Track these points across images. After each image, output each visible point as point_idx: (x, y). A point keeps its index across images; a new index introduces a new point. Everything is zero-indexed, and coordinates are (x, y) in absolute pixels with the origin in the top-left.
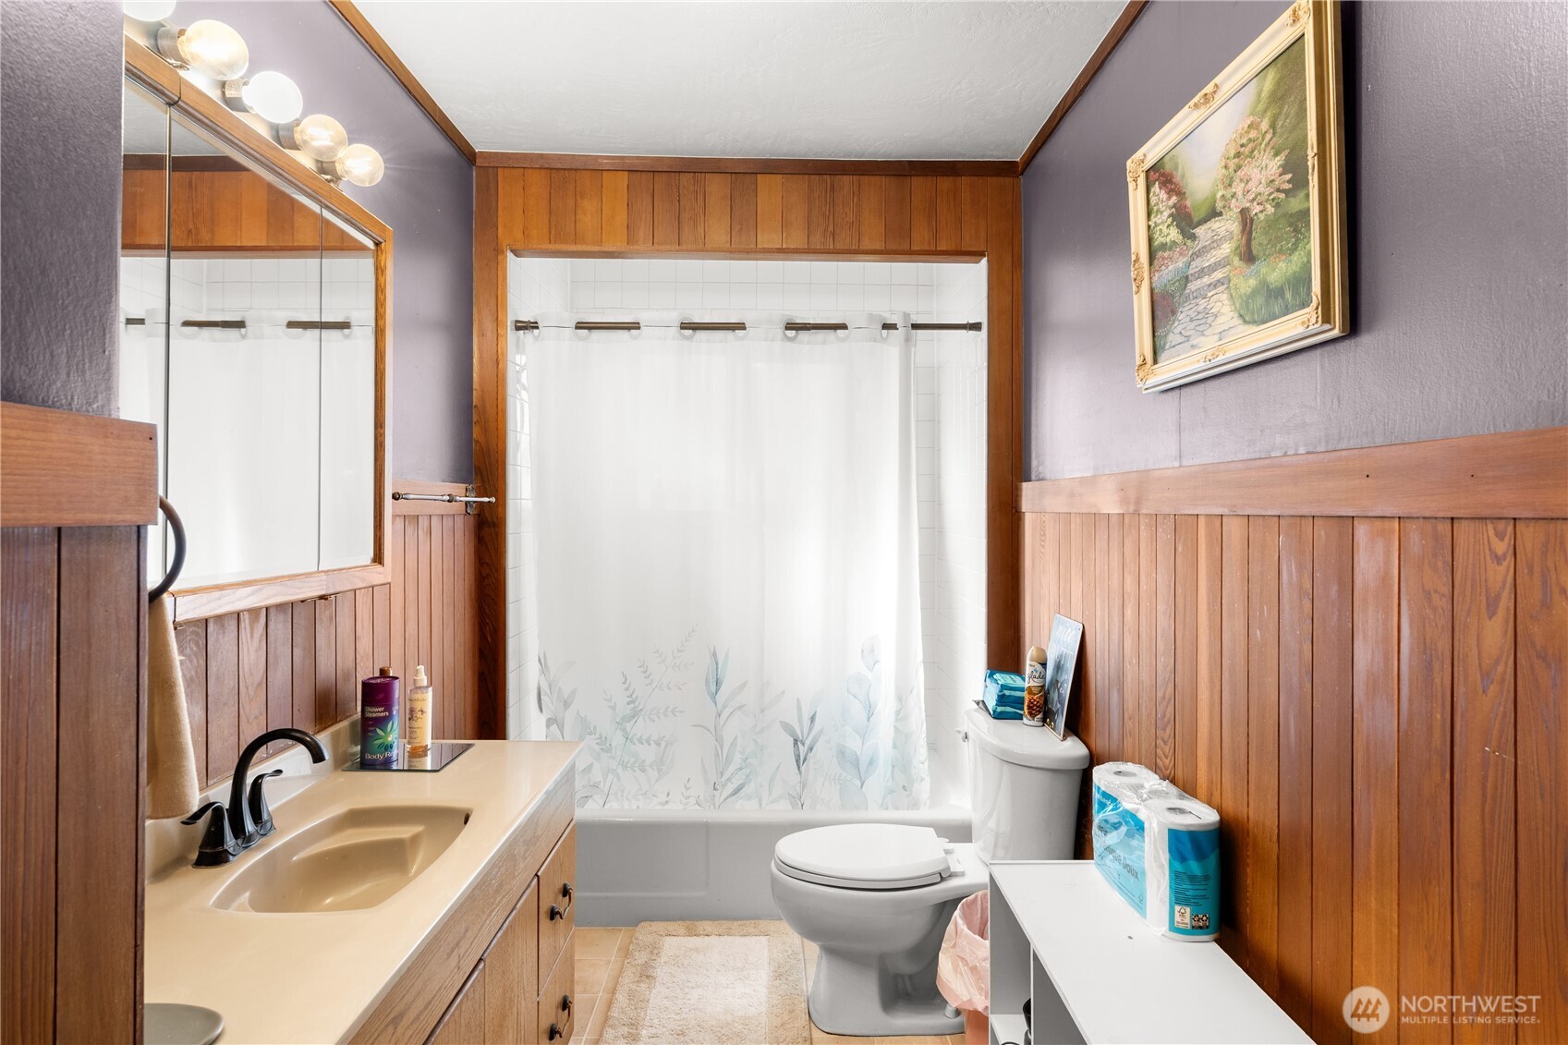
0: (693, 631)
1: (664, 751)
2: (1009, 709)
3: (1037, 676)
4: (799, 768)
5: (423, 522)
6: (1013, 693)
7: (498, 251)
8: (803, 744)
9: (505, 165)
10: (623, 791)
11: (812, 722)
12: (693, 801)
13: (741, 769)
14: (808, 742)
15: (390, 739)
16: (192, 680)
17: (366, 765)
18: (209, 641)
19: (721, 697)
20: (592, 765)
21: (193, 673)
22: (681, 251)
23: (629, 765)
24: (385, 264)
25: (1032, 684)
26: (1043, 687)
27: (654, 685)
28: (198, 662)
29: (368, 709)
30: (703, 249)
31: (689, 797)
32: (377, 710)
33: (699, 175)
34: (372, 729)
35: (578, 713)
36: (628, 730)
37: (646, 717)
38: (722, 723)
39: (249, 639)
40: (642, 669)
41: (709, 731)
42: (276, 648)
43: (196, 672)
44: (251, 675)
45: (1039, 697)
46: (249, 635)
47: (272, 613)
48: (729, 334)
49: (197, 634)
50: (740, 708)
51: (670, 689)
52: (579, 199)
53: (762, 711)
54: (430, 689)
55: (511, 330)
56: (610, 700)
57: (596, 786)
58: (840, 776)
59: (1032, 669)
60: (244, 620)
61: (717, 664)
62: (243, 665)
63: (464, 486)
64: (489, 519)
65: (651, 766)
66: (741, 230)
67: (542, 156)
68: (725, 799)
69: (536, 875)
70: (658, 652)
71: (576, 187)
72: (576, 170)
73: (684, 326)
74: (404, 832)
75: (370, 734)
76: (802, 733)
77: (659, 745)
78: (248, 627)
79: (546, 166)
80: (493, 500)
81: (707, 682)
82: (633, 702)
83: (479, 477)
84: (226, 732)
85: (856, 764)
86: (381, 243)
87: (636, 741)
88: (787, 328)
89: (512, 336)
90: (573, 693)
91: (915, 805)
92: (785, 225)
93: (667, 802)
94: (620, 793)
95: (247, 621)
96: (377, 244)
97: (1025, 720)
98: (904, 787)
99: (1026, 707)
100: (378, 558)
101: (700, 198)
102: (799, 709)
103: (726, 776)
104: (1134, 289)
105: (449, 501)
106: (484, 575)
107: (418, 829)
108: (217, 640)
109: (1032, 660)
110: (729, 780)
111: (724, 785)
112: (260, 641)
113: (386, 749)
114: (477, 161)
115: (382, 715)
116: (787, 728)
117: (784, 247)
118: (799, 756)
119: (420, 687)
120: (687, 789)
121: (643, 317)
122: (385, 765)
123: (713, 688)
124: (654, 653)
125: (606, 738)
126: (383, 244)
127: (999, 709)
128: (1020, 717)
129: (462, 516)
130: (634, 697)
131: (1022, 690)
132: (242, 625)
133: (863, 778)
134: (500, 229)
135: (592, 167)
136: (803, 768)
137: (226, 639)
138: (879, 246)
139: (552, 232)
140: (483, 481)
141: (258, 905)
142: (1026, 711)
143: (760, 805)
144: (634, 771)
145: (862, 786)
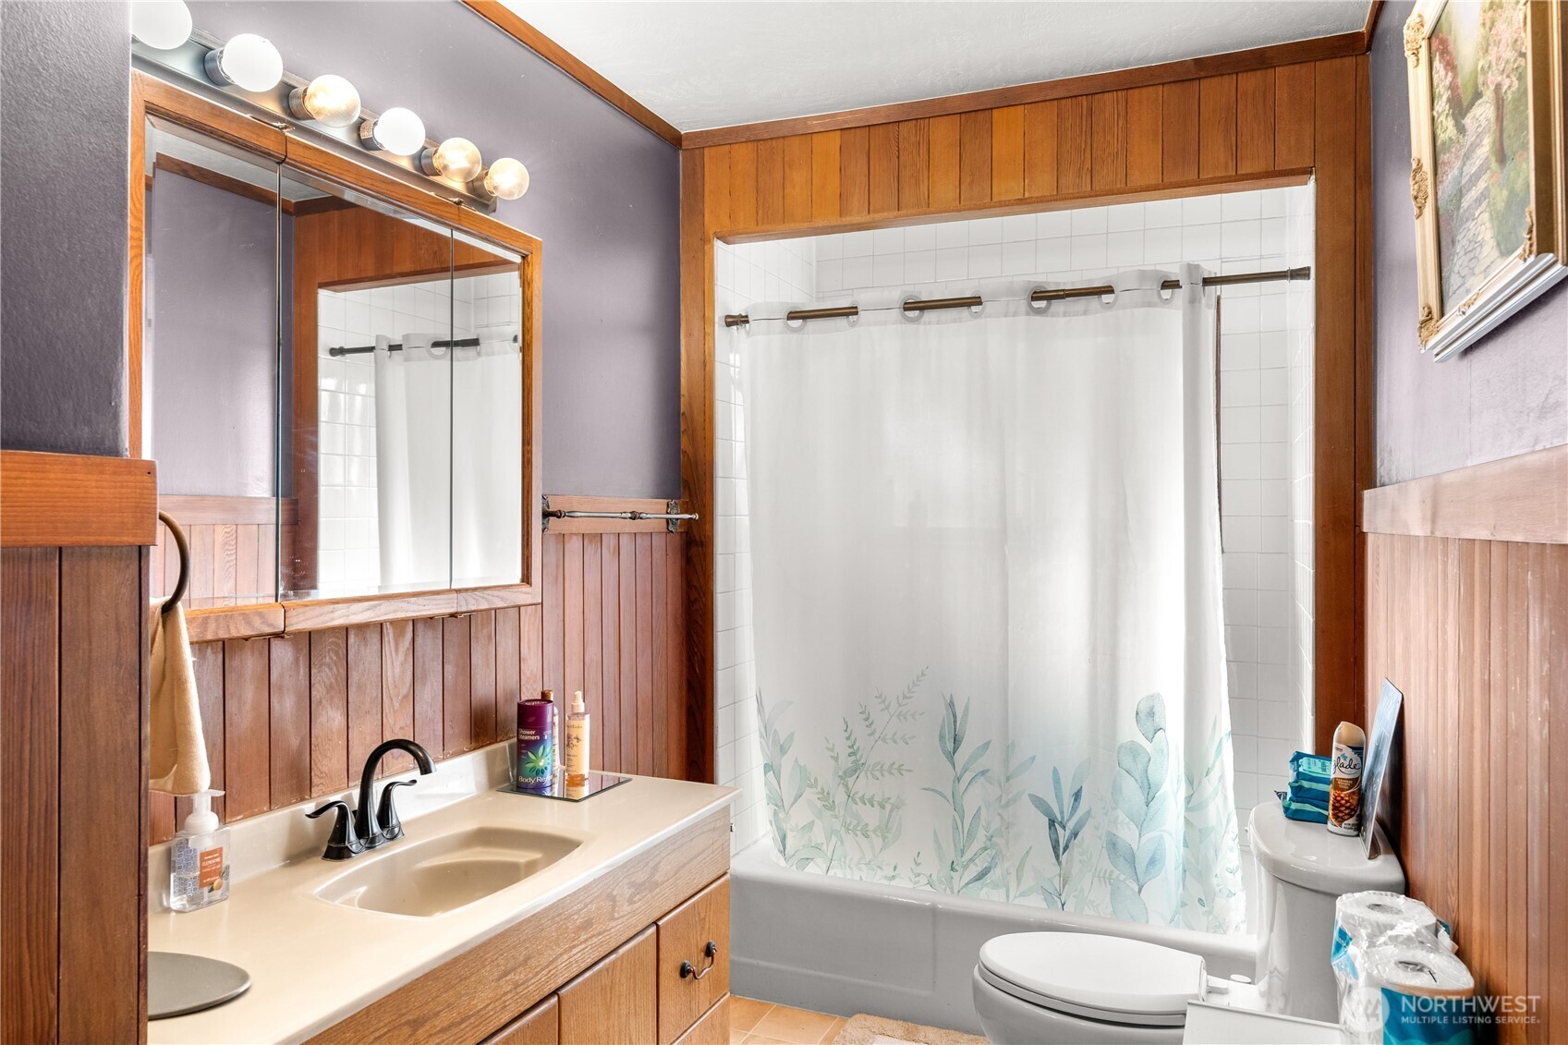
0: (923, 674)
1: (890, 816)
2: (1308, 807)
3: (1346, 763)
4: (1057, 857)
5: (609, 542)
6: (1315, 786)
7: (705, 241)
8: (1064, 828)
9: (710, 143)
10: (845, 858)
11: (1076, 800)
12: (923, 880)
13: (985, 849)
14: (1070, 825)
15: (541, 764)
16: (331, 686)
17: (520, 788)
18: (349, 652)
19: (961, 757)
20: (813, 822)
21: (333, 680)
22: (900, 216)
23: (851, 828)
24: (532, 276)
25: (1339, 775)
26: (1356, 781)
27: (877, 736)
28: (338, 671)
29: (522, 731)
30: (928, 209)
31: (919, 875)
32: (528, 733)
33: (922, 121)
34: (524, 751)
35: (796, 761)
36: (850, 786)
37: (869, 773)
38: (962, 790)
39: (394, 654)
40: (864, 716)
41: (945, 797)
42: (424, 662)
43: (336, 679)
44: (396, 687)
45: (1350, 795)
46: (393, 649)
47: (420, 627)
48: (964, 312)
49: (337, 645)
50: (983, 773)
51: (895, 742)
52: (787, 170)
53: (1008, 779)
54: (587, 717)
55: (720, 325)
56: (832, 750)
57: (817, 847)
58: (1110, 875)
59: (1339, 754)
60: (388, 634)
61: (955, 716)
62: (387, 677)
63: (666, 501)
64: (697, 538)
65: (874, 831)
66: (972, 181)
67: (748, 127)
68: (967, 884)
69: (655, 923)
70: (880, 697)
71: (783, 158)
72: (784, 137)
73: (908, 306)
74: (521, 856)
75: (523, 757)
76: (1062, 813)
77: (883, 807)
78: (392, 641)
79: (753, 138)
80: (696, 516)
81: (942, 737)
82: (854, 754)
83: (687, 492)
84: (368, 738)
85: (1131, 860)
86: (527, 256)
87: (858, 800)
88: (1034, 299)
89: (720, 333)
90: (791, 737)
91: (1220, 927)
92: (1027, 168)
93: (893, 876)
94: (843, 860)
95: (391, 635)
96: (524, 257)
97: (1330, 826)
98: (1200, 900)
99: (1330, 807)
100: (526, 578)
101: (923, 150)
102: (1057, 781)
103: (968, 855)
104: (1416, 211)
105: (631, 518)
106: (693, 599)
107: (536, 855)
108: (358, 652)
109: (1339, 741)
110: (972, 860)
111: (965, 867)
112: (406, 655)
113: (537, 774)
114: (683, 143)
115: (533, 738)
116: (1040, 803)
117: (1026, 196)
118: (1058, 842)
119: (578, 714)
120: (917, 864)
121: (861, 299)
122: (537, 790)
123: (950, 746)
124: (876, 697)
125: (828, 793)
126: (530, 257)
127: (1294, 806)
128: (1324, 820)
129: (664, 535)
130: (855, 748)
131: (1326, 781)
132: (385, 639)
133: (1141, 881)
134: (706, 215)
135: (801, 133)
136: (1063, 858)
137: (368, 651)
138: (1154, 178)
139: (760, 212)
140: (691, 496)
141: (367, 903)
142: (1331, 812)
143: (1008, 896)
144: (856, 835)
145: (1140, 892)
